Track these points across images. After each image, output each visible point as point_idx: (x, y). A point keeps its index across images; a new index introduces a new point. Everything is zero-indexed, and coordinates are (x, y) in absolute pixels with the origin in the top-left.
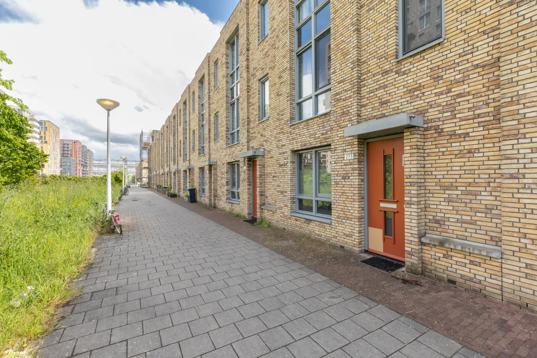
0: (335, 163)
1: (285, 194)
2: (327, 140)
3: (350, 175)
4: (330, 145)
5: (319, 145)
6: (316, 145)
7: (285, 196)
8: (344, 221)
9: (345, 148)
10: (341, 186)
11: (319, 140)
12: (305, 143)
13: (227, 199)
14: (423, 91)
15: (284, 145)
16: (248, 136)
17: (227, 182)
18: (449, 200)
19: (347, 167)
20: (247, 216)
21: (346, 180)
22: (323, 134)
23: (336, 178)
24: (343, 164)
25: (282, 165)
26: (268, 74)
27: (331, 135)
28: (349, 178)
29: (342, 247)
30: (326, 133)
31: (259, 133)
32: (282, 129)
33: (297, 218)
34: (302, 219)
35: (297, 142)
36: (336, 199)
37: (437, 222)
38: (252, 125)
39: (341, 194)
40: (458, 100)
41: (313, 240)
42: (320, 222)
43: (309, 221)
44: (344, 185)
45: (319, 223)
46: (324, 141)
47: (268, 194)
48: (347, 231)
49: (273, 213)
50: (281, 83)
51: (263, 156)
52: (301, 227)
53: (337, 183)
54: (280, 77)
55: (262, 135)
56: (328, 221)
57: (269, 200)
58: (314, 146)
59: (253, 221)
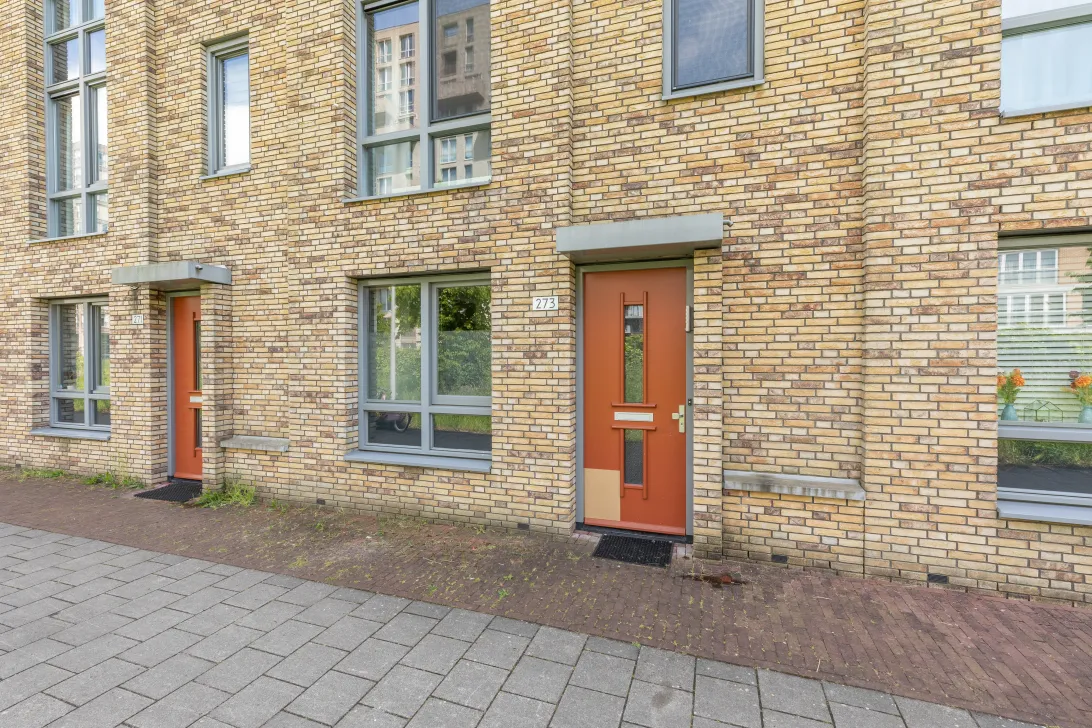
0: (503, 317)
1: (324, 400)
2: (478, 257)
3: (548, 348)
4: (488, 270)
5: (454, 267)
6: (441, 268)
7: (326, 406)
8: (528, 461)
9: (532, 280)
10: (522, 374)
11: (455, 253)
12: (403, 257)
13: (35, 426)
14: (721, 176)
15: (321, 259)
16: (153, 216)
17: (36, 368)
18: (769, 400)
19: (539, 327)
20: (148, 479)
21: (535, 361)
22: (463, 240)
23: (506, 355)
24: (527, 321)
25: (310, 317)
26: (246, 33)
27: (490, 244)
28: (544, 355)
29: (523, 526)
30: (475, 239)
31: (205, 210)
32: (313, 209)
33: (371, 467)
34: (389, 468)
35: (371, 254)
36: (505, 407)
37: (746, 444)
38: (169, 183)
39: (520, 395)
40: (788, 207)
41: (432, 522)
42: (454, 471)
43: (415, 471)
44: (530, 372)
45: (450, 474)
46: (470, 258)
47: (244, 401)
48: (539, 484)
49: (274, 459)
50: (309, 73)
51: (227, 286)
52: (387, 491)
53: (508, 369)
54: (303, 55)
55: (219, 220)
56: (483, 467)
57: (255, 420)
58: (434, 268)
59: (181, 490)
